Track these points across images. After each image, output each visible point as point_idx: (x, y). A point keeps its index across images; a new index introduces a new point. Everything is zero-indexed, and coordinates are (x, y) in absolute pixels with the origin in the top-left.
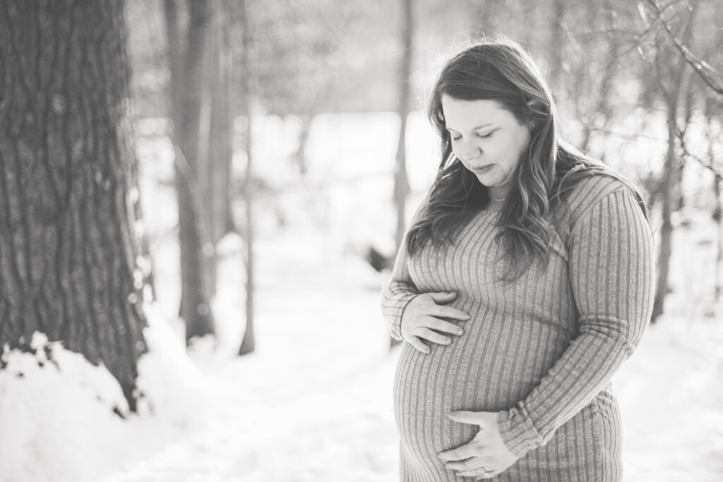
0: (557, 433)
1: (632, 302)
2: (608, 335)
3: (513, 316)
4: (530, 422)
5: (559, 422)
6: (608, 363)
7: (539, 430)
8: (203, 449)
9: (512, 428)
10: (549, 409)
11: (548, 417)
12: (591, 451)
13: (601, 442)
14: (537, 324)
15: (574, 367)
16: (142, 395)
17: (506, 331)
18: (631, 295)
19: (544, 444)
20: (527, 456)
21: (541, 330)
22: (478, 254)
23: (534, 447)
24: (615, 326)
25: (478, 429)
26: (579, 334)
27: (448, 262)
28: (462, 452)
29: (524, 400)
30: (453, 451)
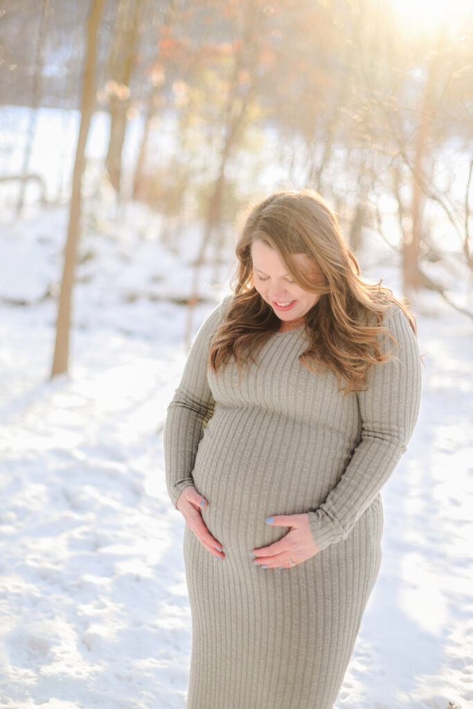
1: (408, 411)
2: (391, 442)
4: (336, 520)
6: (391, 464)
10: (350, 509)
11: (349, 516)
19: (344, 538)
20: (330, 548)
21: (331, 438)
22: (281, 374)
23: (337, 541)
24: (396, 434)
25: (290, 529)
26: (361, 440)
27: (252, 380)
28: (275, 549)
29: (324, 502)
30: (267, 548)
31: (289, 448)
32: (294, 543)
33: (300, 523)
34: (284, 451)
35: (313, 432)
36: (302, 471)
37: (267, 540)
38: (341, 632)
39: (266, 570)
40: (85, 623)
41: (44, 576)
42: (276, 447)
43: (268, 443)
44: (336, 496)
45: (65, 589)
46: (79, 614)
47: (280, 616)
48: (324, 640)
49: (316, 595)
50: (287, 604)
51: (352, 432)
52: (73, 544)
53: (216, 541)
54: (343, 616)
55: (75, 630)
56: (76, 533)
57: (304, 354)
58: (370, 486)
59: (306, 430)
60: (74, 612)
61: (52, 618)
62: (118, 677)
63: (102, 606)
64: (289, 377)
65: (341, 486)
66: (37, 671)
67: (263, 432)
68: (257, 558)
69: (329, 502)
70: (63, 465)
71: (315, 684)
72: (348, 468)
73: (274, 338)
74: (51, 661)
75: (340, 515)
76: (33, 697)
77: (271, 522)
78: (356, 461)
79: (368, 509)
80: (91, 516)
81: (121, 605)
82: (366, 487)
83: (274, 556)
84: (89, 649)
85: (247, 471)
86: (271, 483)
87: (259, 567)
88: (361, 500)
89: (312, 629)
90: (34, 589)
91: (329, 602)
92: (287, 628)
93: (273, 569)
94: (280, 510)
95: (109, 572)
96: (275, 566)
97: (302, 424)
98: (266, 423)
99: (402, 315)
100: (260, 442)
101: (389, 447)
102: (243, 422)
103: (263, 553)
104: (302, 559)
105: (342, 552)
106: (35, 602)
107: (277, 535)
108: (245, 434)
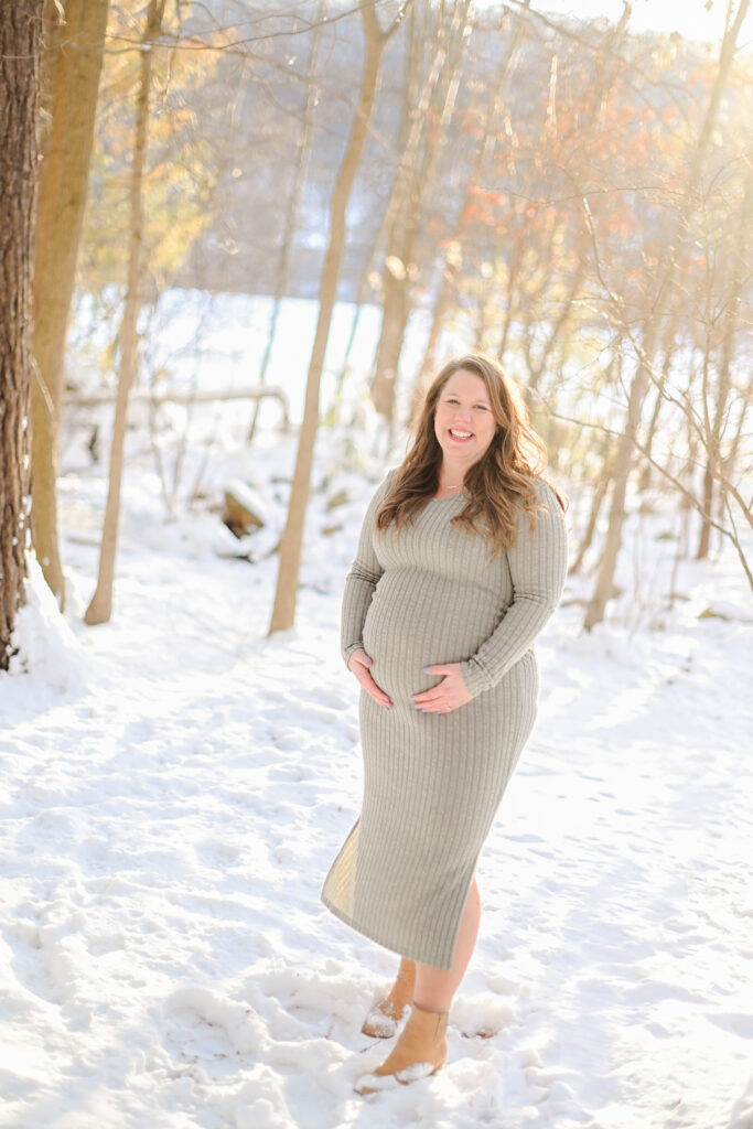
0: (503, 678)
1: (555, 575)
2: (540, 602)
3: (466, 587)
4: (486, 670)
5: (506, 670)
6: (540, 623)
7: (492, 676)
8: (90, 714)
9: (472, 675)
10: (500, 660)
11: (498, 667)
12: (514, 692)
13: (522, 685)
14: (477, 590)
15: (516, 628)
16: (16, 652)
17: (454, 595)
18: (555, 569)
19: (494, 686)
20: (481, 695)
21: (480, 594)
22: (435, 534)
23: (487, 688)
24: (545, 595)
25: (444, 677)
26: (513, 603)
27: (409, 539)
28: (433, 694)
29: (477, 653)
30: (425, 694)
31: (440, 601)
32: (448, 689)
33: (452, 671)
34: (435, 605)
35: (463, 589)
36: (451, 623)
37: (424, 687)
38: (491, 772)
39: (426, 713)
40: (278, 840)
41: (238, 800)
42: (429, 601)
43: (422, 598)
44: (488, 649)
45: (260, 813)
46: (272, 832)
47: (435, 753)
48: (473, 776)
49: (468, 736)
50: (442, 742)
51: (506, 595)
52: (273, 776)
53: (383, 692)
54: (492, 758)
55: (267, 845)
56: (278, 767)
57: (456, 519)
58: (519, 642)
59: (456, 587)
60: (268, 831)
61: (245, 833)
62: (306, 884)
63: (299, 829)
64: (441, 537)
65: (493, 640)
66: (224, 871)
67: (417, 589)
68: (418, 703)
69: (481, 654)
70: (272, 706)
71: (463, 816)
72: (501, 625)
73: (431, 503)
74: (239, 865)
75: (489, 665)
76: (218, 890)
77: (427, 671)
78: (508, 619)
79: (518, 662)
80: (297, 755)
81: (319, 830)
82: (515, 642)
83: (432, 700)
84: (280, 862)
85: (403, 623)
86: (425, 632)
87: (419, 710)
88: (510, 654)
89: (463, 766)
90: (229, 810)
91: (479, 744)
92: (441, 764)
93: (432, 713)
94: (441, 660)
95: (310, 802)
96: (433, 710)
97: (452, 582)
98: (420, 581)
99: (549, 490)
100: (414, 596)
101: (538, 607)
102: (401, 580)
103: (423, 697)
104: (457, 705)
105: (493, 701)
106: (226, 819)
107: (432, 683)
108: (402, 592)
